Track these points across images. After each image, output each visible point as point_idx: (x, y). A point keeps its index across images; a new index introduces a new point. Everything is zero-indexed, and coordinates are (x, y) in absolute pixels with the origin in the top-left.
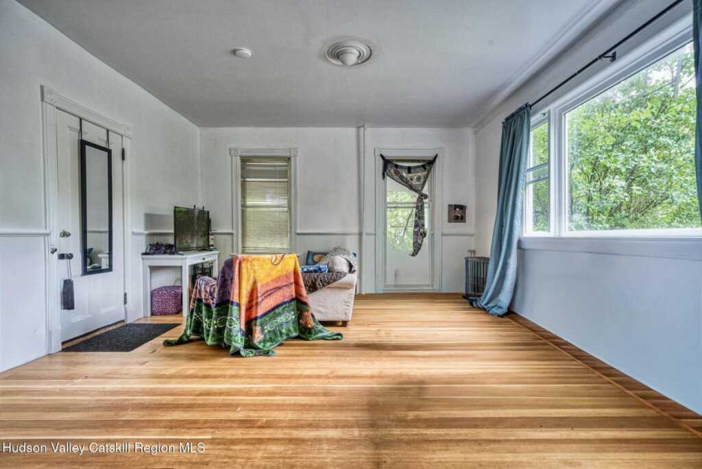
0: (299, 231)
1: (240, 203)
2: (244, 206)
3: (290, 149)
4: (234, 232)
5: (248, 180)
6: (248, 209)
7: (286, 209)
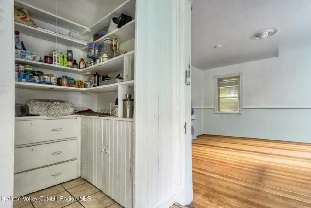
0: (244, 107)
1: (217, 97)
2: (219, 98)
3: (239, 73)
4: (215, 108)
5: (221, 87)
6: (220, 99)
7: (237, 98)
